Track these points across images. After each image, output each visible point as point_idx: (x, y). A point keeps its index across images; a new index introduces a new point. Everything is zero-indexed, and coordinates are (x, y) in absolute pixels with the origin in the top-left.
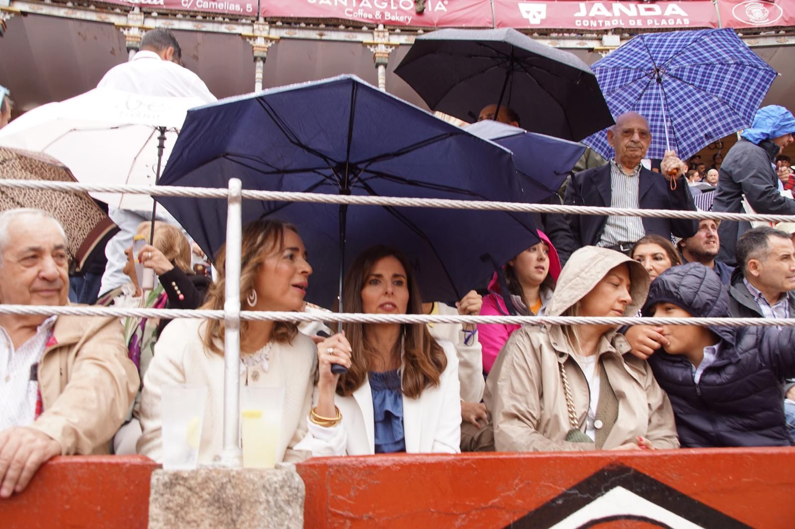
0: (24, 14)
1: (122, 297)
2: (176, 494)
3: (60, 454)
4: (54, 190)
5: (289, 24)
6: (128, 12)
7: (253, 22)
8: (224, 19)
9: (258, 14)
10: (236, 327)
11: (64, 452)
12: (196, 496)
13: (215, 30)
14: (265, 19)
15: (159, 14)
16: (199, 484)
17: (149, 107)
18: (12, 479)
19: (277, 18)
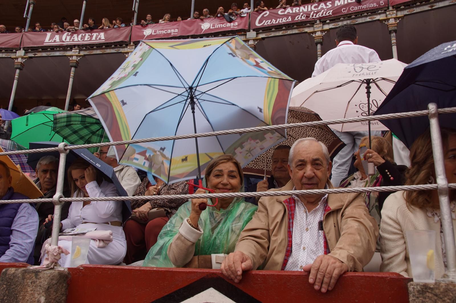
0: (263, 39)
1: (355, 181)
2: (427, 297)
3: (348, 271)
4: (308, 126)
5: (409, 5)
6: (314, 24)
7: (386, 10)
8: (368, 14)
9: (388, 5)
10: (446, 194)
11: (349, 270)
12: (441, 300)
13: (364, 21)
14: (393, 7)
15: (330, 20)
16: (442, 293)
17: (368, 69)
18: (326, 283)
19: (400, 4)
